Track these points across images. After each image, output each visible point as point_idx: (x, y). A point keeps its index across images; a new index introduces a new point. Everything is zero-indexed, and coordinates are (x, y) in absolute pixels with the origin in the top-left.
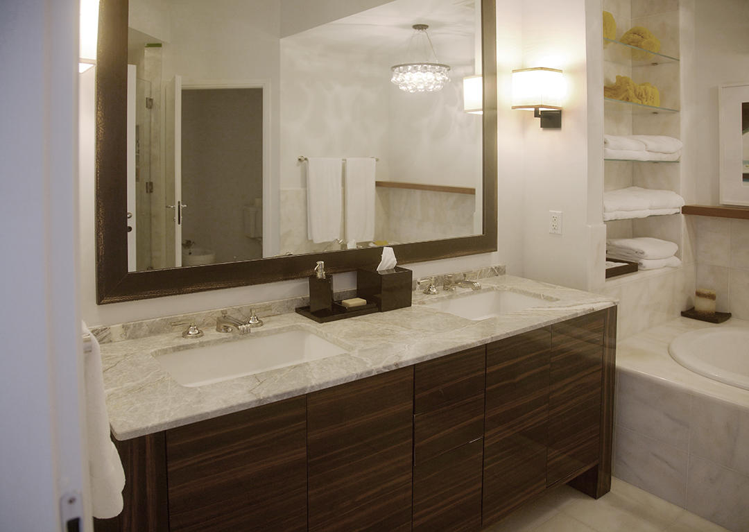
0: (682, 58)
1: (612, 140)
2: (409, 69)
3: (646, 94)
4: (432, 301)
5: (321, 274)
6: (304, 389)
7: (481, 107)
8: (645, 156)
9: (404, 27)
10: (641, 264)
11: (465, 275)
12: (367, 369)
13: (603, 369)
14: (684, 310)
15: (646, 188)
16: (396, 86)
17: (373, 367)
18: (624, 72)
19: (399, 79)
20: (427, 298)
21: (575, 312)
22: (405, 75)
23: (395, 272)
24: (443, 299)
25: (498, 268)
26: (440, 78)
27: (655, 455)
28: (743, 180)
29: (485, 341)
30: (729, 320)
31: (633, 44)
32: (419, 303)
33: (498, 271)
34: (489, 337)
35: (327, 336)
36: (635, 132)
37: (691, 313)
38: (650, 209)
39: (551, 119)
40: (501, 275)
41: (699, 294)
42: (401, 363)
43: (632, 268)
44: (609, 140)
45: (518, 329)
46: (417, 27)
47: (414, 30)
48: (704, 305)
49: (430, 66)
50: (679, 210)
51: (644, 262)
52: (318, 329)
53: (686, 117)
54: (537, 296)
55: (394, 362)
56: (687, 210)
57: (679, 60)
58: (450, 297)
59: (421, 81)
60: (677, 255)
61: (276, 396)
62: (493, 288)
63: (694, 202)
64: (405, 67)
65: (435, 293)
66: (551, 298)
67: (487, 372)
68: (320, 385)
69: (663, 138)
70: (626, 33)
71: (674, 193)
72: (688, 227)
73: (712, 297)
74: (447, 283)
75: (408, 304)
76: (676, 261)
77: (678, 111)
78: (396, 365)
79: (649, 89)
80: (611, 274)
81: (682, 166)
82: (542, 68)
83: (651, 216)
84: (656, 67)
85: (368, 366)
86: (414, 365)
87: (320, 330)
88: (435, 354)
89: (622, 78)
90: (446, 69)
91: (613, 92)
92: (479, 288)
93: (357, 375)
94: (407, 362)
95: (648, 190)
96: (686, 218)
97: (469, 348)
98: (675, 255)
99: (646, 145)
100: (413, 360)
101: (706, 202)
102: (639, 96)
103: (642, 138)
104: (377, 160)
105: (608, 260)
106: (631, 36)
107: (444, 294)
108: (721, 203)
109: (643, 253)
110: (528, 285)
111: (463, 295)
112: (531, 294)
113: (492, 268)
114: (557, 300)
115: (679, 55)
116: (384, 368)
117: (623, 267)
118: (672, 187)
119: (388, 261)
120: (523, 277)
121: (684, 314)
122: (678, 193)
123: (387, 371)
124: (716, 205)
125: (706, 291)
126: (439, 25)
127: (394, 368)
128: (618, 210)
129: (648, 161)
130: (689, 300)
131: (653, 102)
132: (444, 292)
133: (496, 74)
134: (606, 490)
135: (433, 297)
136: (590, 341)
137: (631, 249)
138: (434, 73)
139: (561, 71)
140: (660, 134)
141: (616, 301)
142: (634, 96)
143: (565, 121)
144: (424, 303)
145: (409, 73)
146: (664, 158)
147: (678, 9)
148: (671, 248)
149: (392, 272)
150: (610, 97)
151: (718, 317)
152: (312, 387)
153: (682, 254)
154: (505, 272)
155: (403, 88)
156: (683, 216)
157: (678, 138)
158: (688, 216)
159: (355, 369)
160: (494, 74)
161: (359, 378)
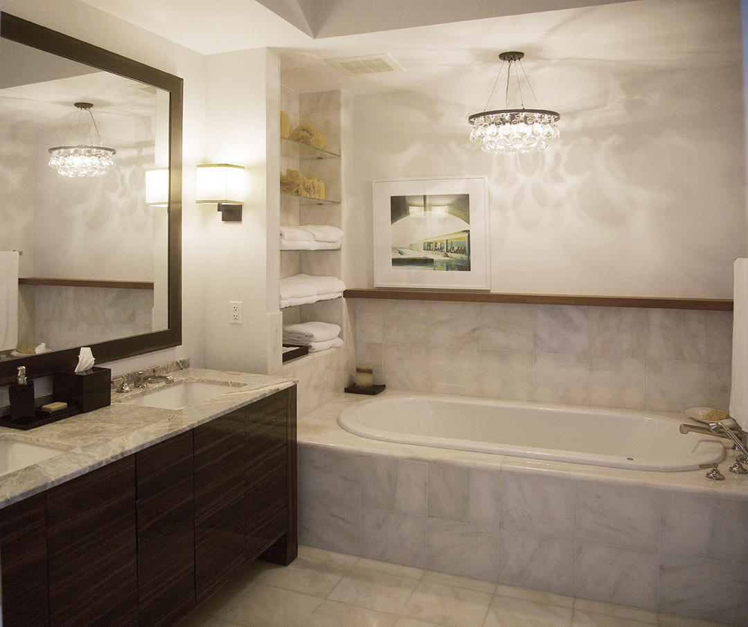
0: (343, 155)
1: (287, 232)
2: (71, 152)
3: (313, 188)
4: (127, 399)
5: (22, 380)
6: (45, 485)
7: (167, 201)
8: (313, 246)
9: (66, 104)
10: (311, 346)
11: (154, 371)
12: (97, 462)
13: (287, 444)
14: (347, 387)
15: (313, 275)
16: (54, 170)
17: (102, 459)
18: (294, 165)
19: (59, 163)
20: (121, 396)
21: (263, 393)
22: (66, 159)
23: (92, 372)
24: (137, 396)
25: (183, 362)
26: (105, 163)
27: (333, 515)
28: (393, 265)
29: (193, 425)
30: (383, 392)
31: (302, 140)
32: (116, 401)
33: (183, 365)
34: (196, 421)
35: (38, 440)
36: (302, 222)
37: (353, 389)
38: (318, 295)
39: (232, 213)
40: (185, 368)
41: (359, 370)
42: (126, 452)
43: (303, 351)
44: (284, 233)
45: (219, 412)
46: (78, 105)
47: (76, 108)
48: (364, 380)
49: (95, 150)
50: (341, 294)
51: (313, 345)
52: (26, 436)
53: (346, 208)
54: (226, 384)
55: (119, 451)
56: (347, 294)
57: (340, 156)
58: (143, 394)
59: (84, 166)
60: (340, 336)
61: (22, 495)
62: (181, 381)
63: (352, 287)
64: (67, 150)
65: (127, 392)
66: (239, 384)
67: (195, 454)
68: (59, 480)
69: (328, 228)
70: (296, 129)
71: (336, 278)
72: (349, 310)
73: (370, 372)
74: (138, 380)
75: (107, 403)
76: (339, 342)
77: (340, 203)
78: (122, 454)
79: (316, 183)
80: (287, 357)
81: (343, 254)
82: (227, 165)
83: (318, 301)
84: (320, 160)
85: (97, 458)
86: (135, 453)
87: (29, 436)
88: (153, 441)
89: (293, 172)
90: (110, 153)
91: (287, 186)
92: (172, 381)
93: (90, 466)
94: (131, 450)
95: (314, 277)
96: (347, 301)
97: (180, 433)
98: (338, 336)
99: (314, 235)
100: (136, 448)
101: (363, 285)
102: (308, 190)
103: (309, 227)
104: (21, 253)
105: (284, 346)
106: (301, 132)
107: (138, 391)
108: (375, 286)
109: (312, 336)
110: (214, 375)
111: (156, 390)
112: (219, 382)
113: (177, 362)
114: (245, 385)
115: (340, 151)
116: (112, 458)
117: (297, 350)
118: (334, 273)
119: (86, 362)
120: (205, 368)
121: (347, 390)
122: (340, 279)
123: (115, 460)
124: (371, 288)
125: (365, 367)
126: (105, 104)
127: (120, 457)
128: (292, 297)
129: (315, 250)
130: (351, 377)
131: (319, 195)
132: (136, 389)
133: (181, 168)
134: (294, 556)
135: (126, 395)
136: (268, 423)
137: (302, 334)
138: (99, 157)
139: (243, 168)
140: (325, 224)
141: (295, 380)
142: (303, 189)
143: (245, 214)
144: (120, 401)
145: (71, 157)
146: (329, 246)
147: (339, 110)
148: (336, 329)
149: (90, 373)
150: (284, 191)
151: (375, 390)
152: (53, 482)
153: (344, 335)
154: (189, 365)
155: (63, 173)
156: (344, 299)
157: (340, 227)
158: (348, 299)
159: (86, 463)
160: (180, 167)
161: (92, 470)
